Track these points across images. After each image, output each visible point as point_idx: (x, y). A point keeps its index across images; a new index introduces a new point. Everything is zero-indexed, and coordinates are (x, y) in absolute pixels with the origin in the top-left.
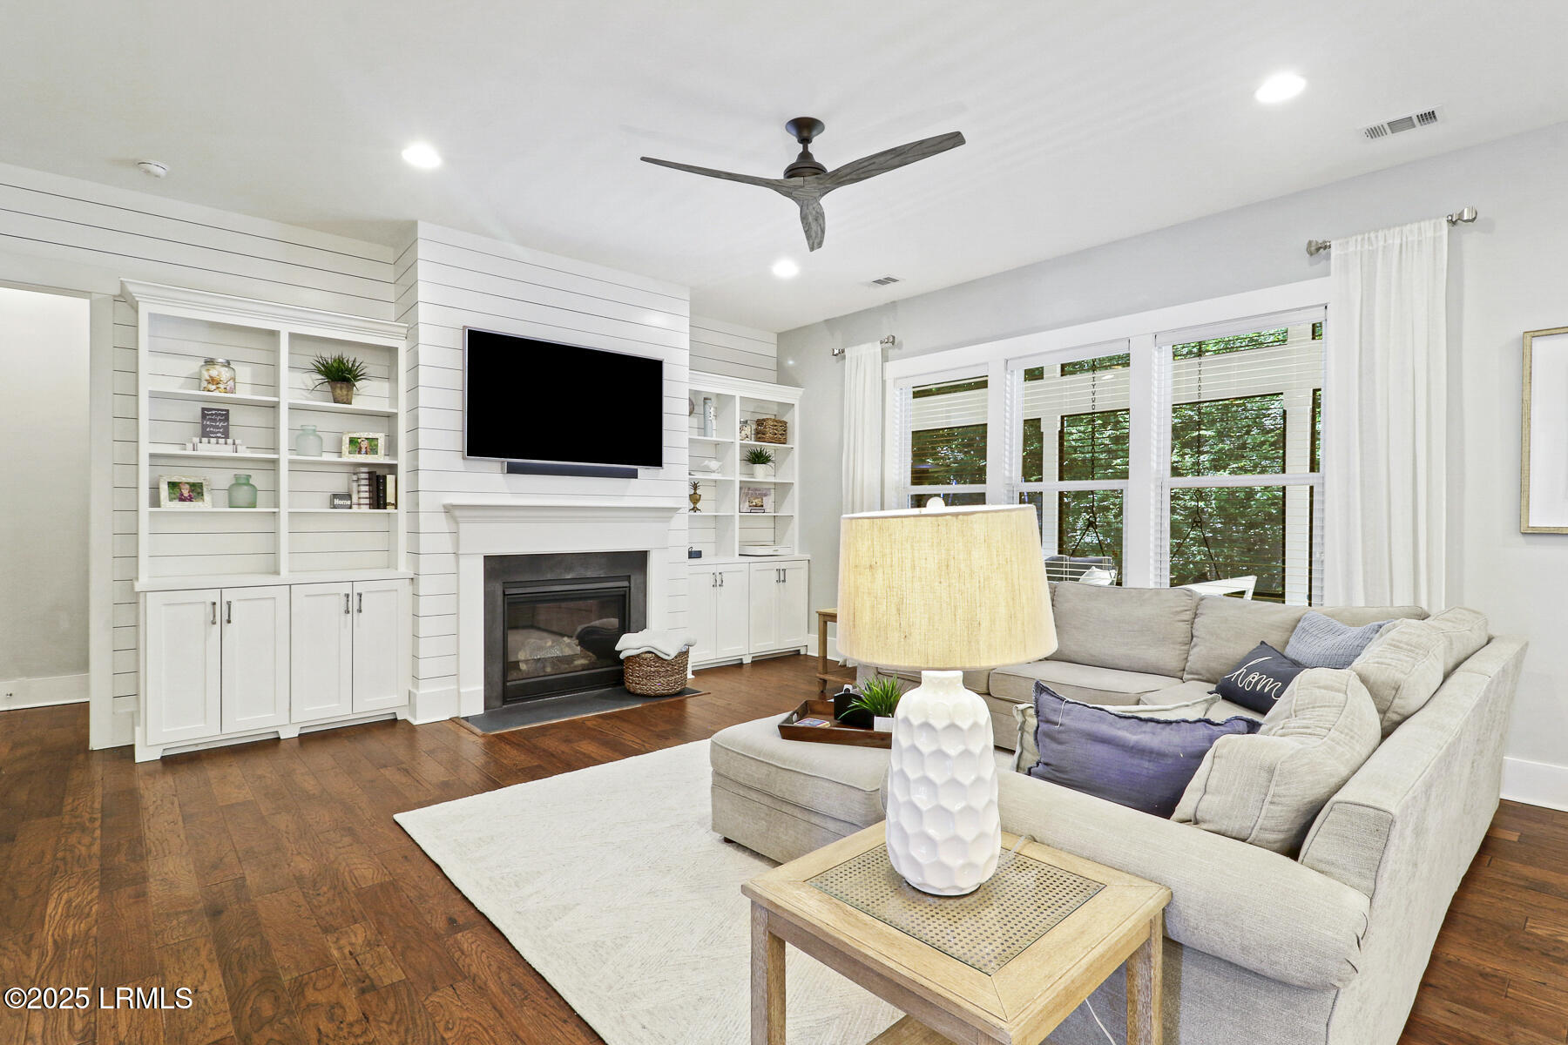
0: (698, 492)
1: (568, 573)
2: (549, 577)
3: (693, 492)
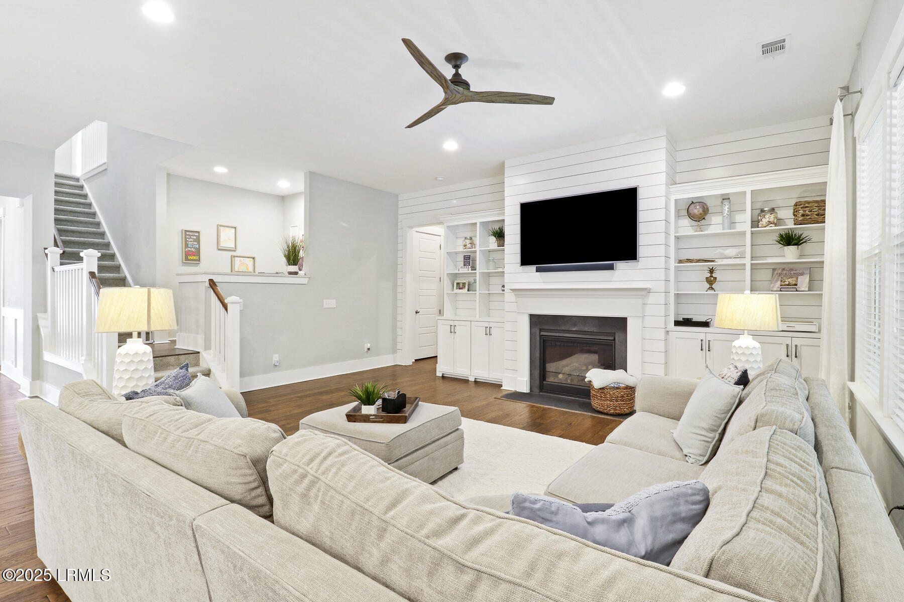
0: (714, 275)
1: (574, 328)
2: (563, 328)
3: (709, 275)
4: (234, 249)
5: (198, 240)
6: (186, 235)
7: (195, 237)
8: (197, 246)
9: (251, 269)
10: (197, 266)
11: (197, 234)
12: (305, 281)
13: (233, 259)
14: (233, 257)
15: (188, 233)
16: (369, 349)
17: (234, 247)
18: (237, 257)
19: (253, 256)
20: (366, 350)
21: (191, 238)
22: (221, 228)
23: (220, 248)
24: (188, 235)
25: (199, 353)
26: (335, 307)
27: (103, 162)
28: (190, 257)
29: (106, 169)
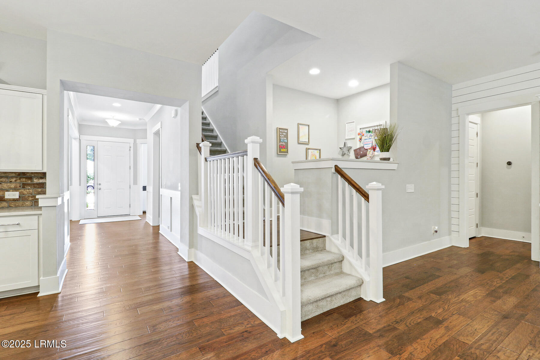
4: (308, 143)
5: (287, 136)
6: (279, 131)
7: (285, 134)
8: (286, 141)
9: (318, 158)
10: (285, 157)
11: (286, 131)
12: (394, 166)
13: (307, 151)
14: (307, 149)
15: (281, 131)
16: (436, 232)
17: (308, 141)
18: (309, 149)
19: (319, 148)
20: (433, 232)
21: (282, 134)
22: (300, 126)
23: (299, 142)
24: (281, 132)
25: (325, 236)
26: (413, 191)
27: (216, 86)
28: (282, 150)
29: (218, 91)
